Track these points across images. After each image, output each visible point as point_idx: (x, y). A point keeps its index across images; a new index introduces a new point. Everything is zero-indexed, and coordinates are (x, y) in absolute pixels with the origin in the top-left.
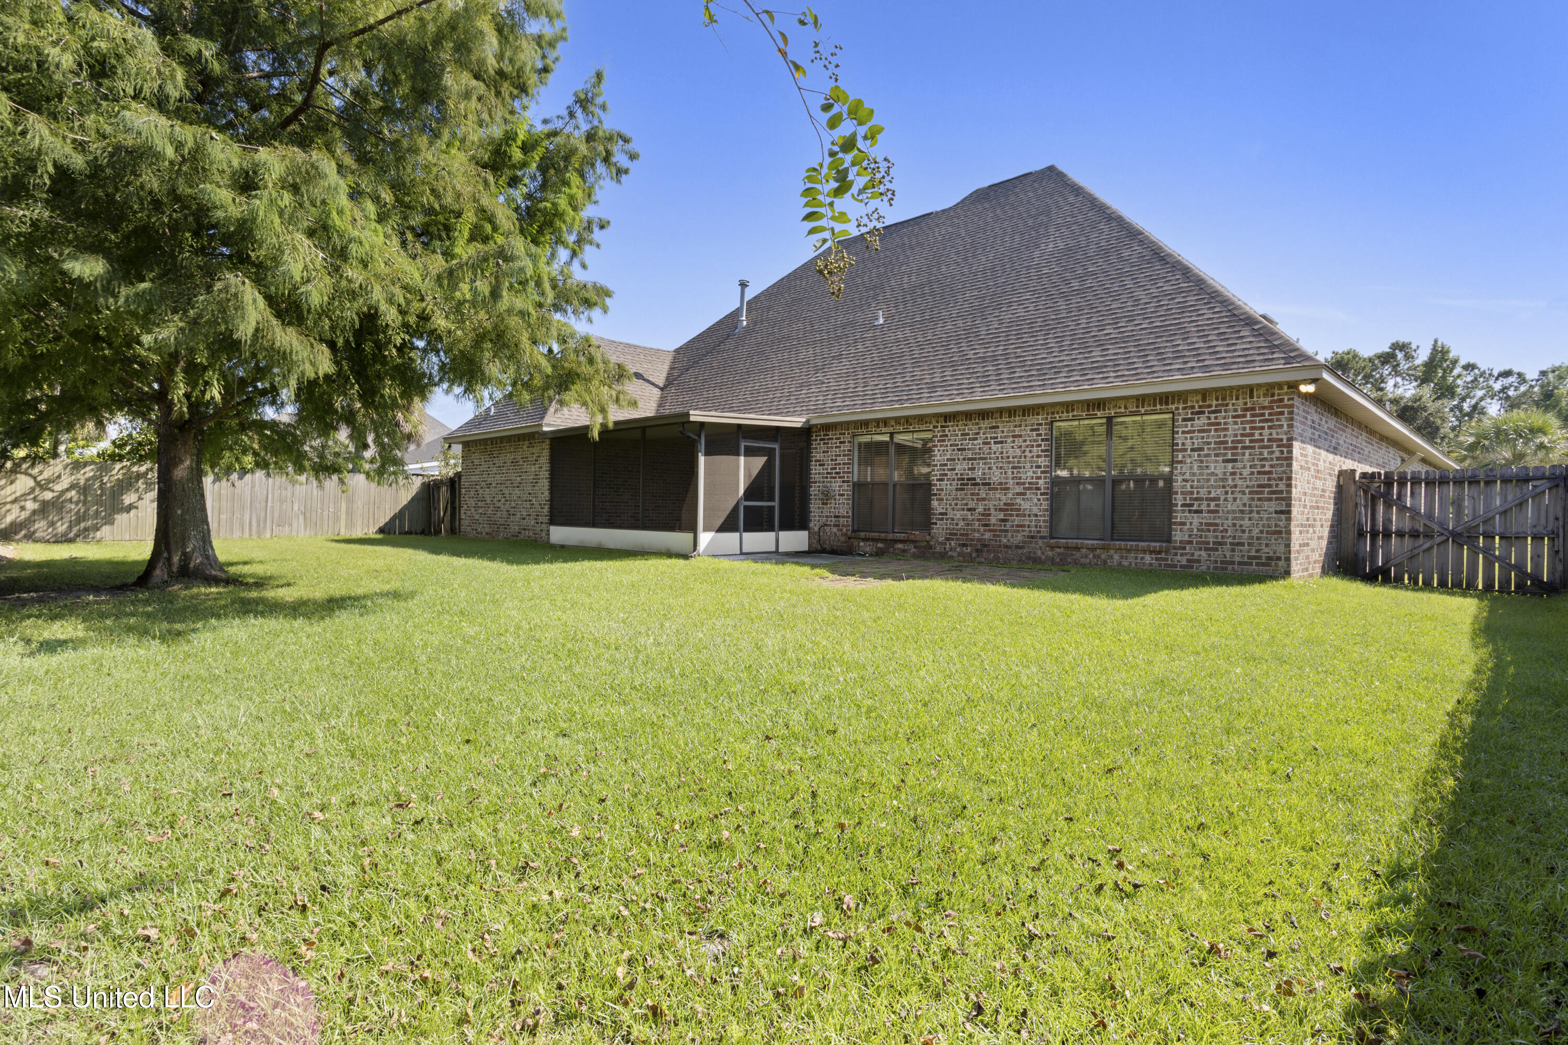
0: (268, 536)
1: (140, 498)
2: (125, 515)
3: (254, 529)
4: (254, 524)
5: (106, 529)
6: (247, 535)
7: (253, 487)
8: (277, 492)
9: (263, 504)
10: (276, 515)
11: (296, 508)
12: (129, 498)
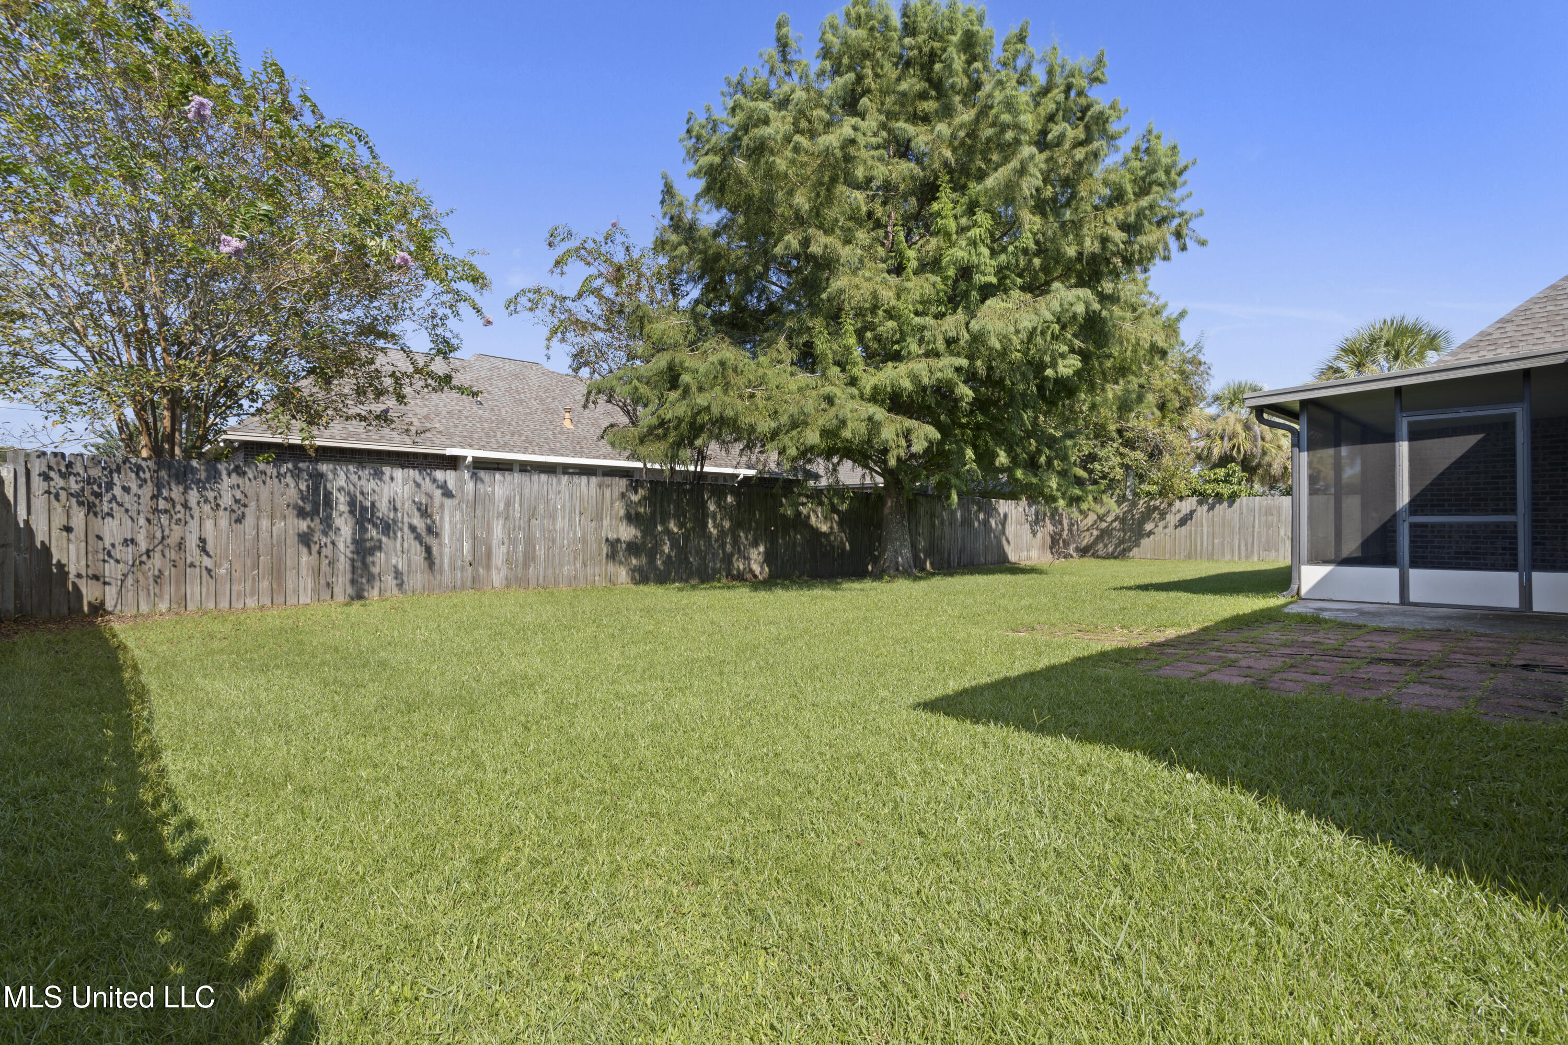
0: (1256, 559)
1: (1156, 526)
2: (1147, 539)
3: (1243, 553)
4: (1243, 548)
5: (1135, 549)
6: (1236, 558)
7: (1241, 513)
8: (1263, 519)
9: (1250, 530)
10: (1263, 540)
11: (1282, 533)
12: (1148, 527)
